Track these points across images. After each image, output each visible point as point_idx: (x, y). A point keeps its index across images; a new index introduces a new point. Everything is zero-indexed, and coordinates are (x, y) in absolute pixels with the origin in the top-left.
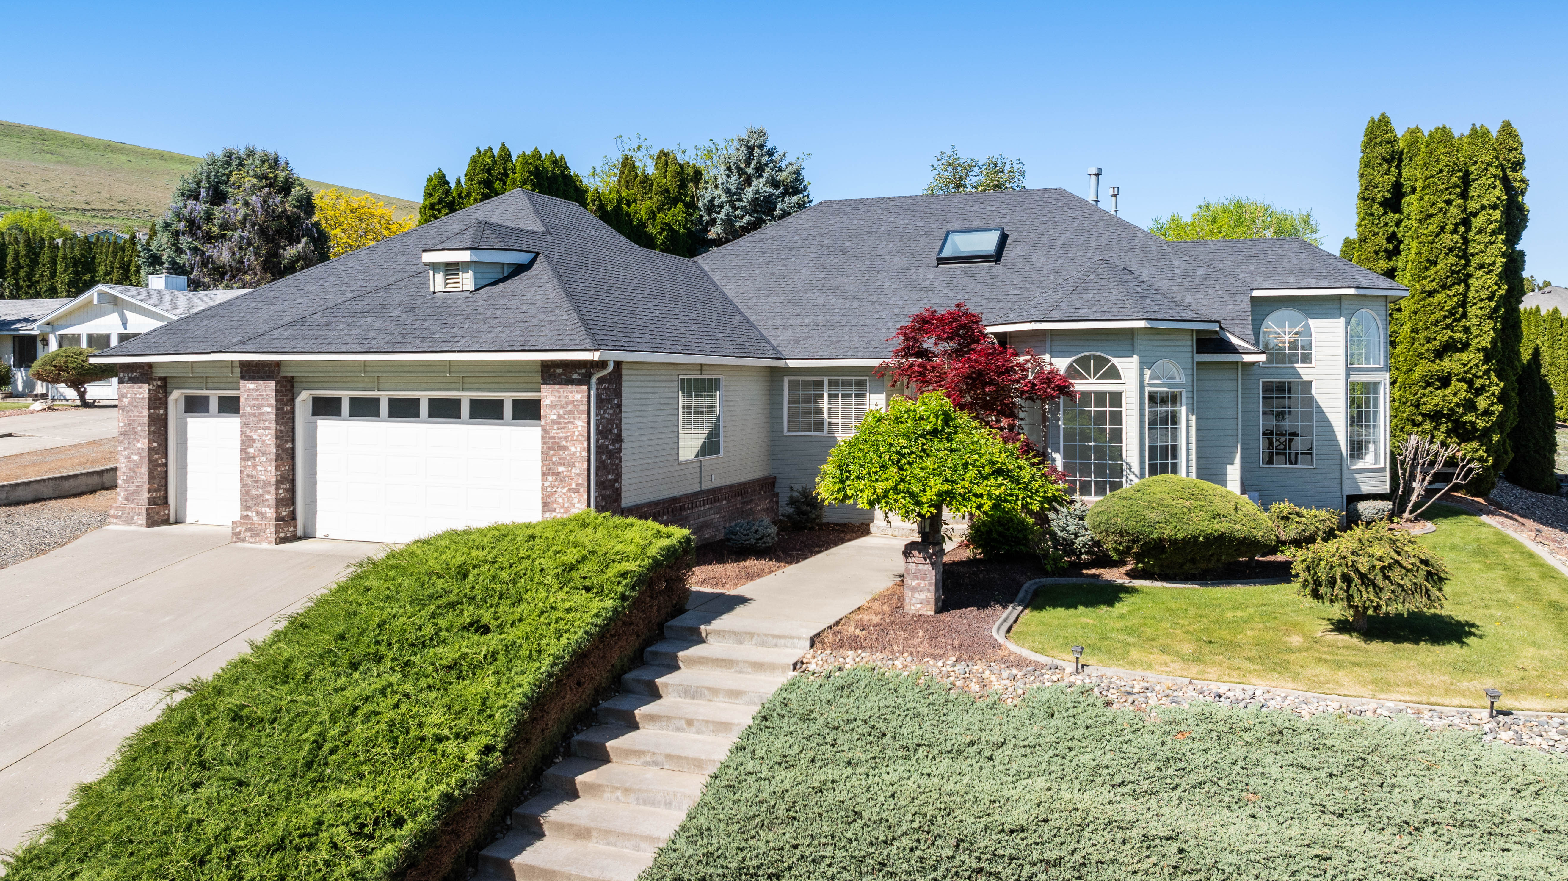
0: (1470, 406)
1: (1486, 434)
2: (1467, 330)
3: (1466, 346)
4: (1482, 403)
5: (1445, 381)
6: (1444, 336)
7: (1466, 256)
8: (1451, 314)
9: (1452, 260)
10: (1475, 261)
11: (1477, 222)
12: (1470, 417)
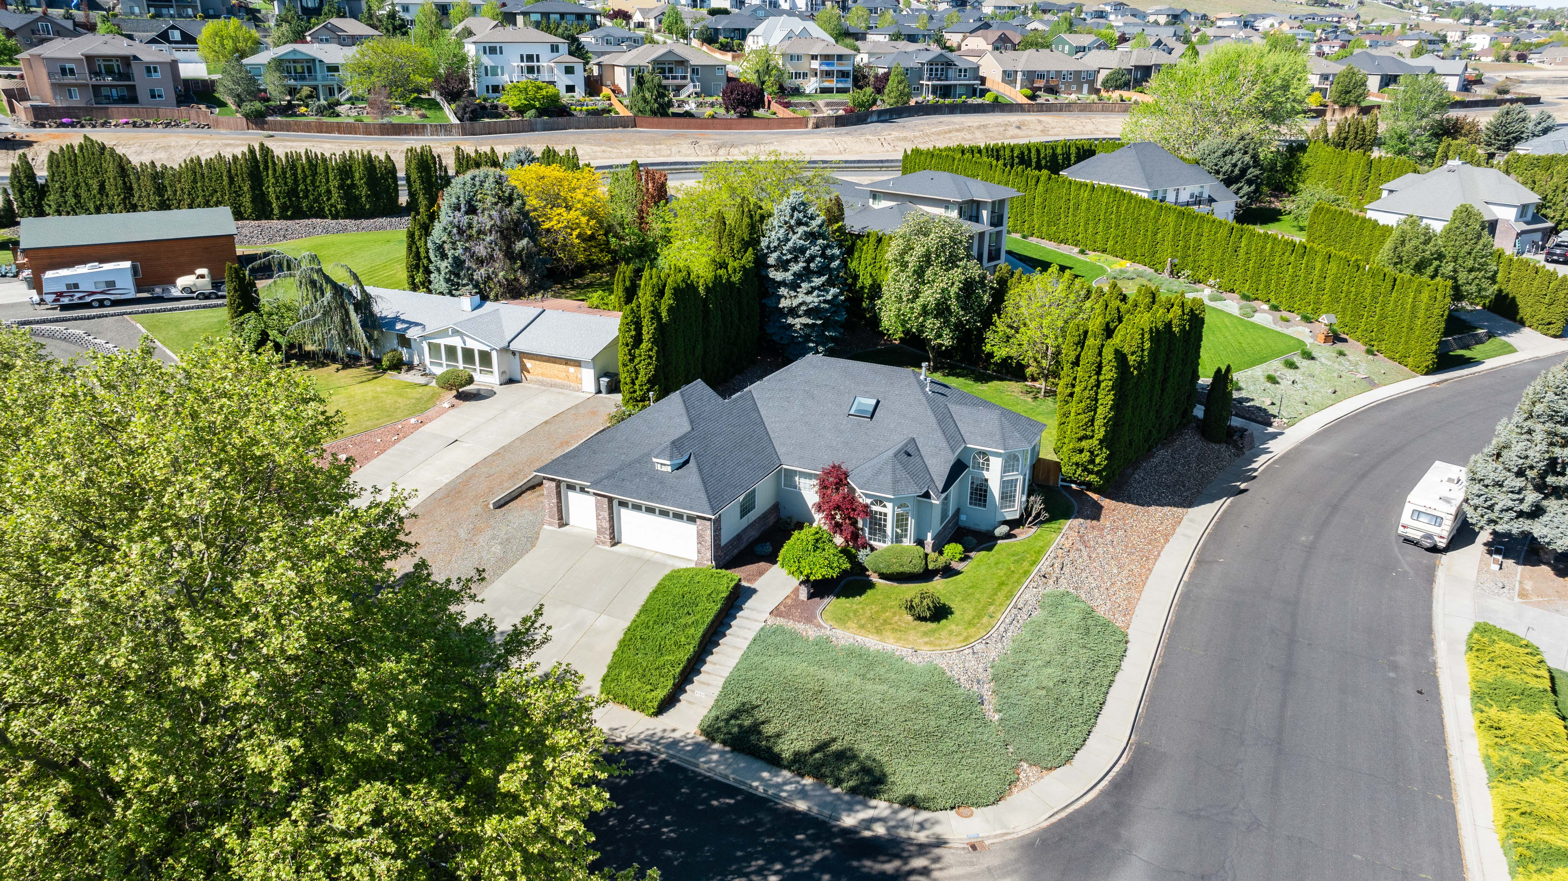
0: (1092, 461)
1: (1098, 473)
2: (1093, 431)
3: (1092, 437)
4: (1097, 460)
5: (1081, 451)
6: (1082, 433)
7: (1096, 400)
8: (1086, 424)
9: (1088, 401)
10: (1100, 402)
11: (1103, 385)
12: (1091, 467)
